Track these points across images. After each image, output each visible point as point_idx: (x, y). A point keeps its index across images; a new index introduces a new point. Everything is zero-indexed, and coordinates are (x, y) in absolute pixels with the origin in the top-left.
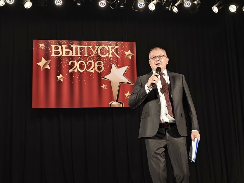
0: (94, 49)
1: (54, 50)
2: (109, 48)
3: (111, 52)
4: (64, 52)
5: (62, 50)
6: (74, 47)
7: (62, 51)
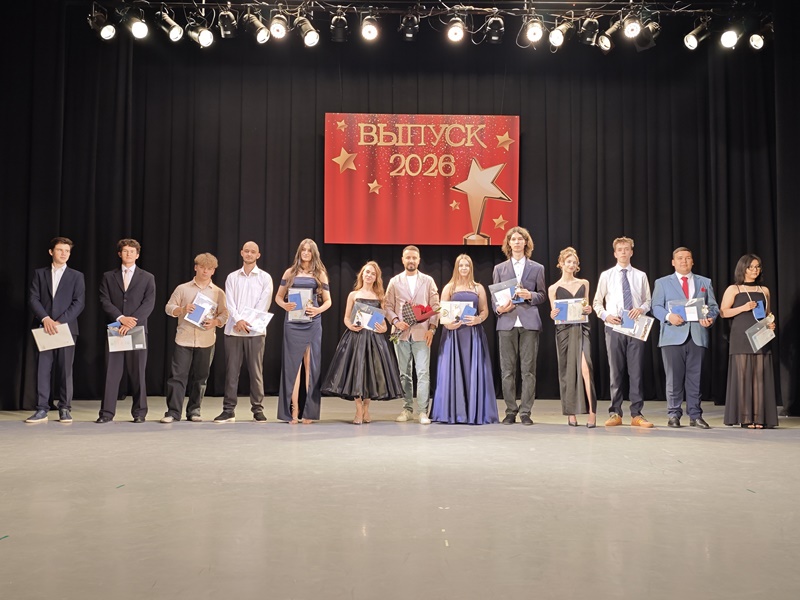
0: (438, 130)
1: (362, 134)
2: (466, 129)
3: (470, 137)
4: (382, 137)
5: (378, 133)
6: (400, 126)
7: (379, 136)
